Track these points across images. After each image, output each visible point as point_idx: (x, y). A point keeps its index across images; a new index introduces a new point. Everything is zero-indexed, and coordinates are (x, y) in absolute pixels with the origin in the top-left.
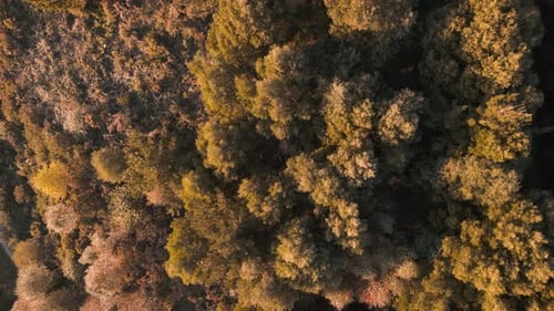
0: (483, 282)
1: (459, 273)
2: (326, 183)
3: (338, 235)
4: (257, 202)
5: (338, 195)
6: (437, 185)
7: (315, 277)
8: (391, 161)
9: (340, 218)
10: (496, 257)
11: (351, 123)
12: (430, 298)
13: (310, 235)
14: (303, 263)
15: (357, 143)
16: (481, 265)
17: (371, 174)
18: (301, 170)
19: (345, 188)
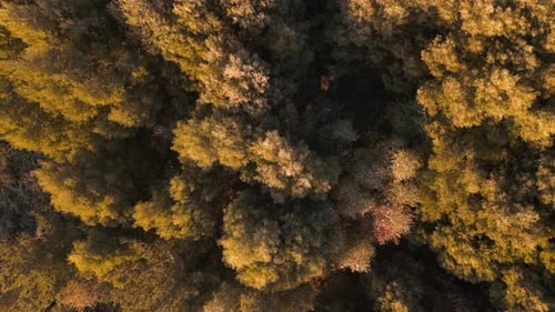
0: (499, 103)
1: (462, 118)
2: (219, 134)
3: (281, 186)
5: (250, 138)
6: (361, 37)
7: (298, 258)
8: (278, 46)
9: (268, 163)
10: (490, 58)
11: (192, 35)
12: (452, 177)
13: (256, 212)
14: (263, 254)
15: (212, 54)
16: (480, 84)
17: (261, 79)
19: (248, 124)
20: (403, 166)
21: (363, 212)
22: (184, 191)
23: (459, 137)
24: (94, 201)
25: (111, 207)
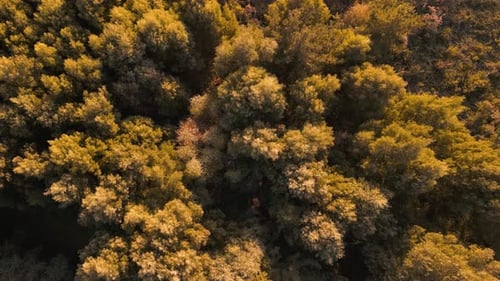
0: (164, 217)
1: (177, 204)
2: (305, 147)
3: (259, 131)
4: (317, 85)
5: (287, 151)
6: (246, 232)
7: (234, 93)
8: (291, 208)
9: (271, 141)
10: (176, 239)
11: (342, 196)
12: (168, 171)
13: (269, 110)
14: (255, 90)
15: (325, 189)
16: (177, 224)
17: (293, 185)
18: (323, 134)
19: (291, 158)
20: (195, 167)
21: (207, 132)
22: (315, 105)
23: (172, 194)
24: (367, 80)
25: (356, 80)
